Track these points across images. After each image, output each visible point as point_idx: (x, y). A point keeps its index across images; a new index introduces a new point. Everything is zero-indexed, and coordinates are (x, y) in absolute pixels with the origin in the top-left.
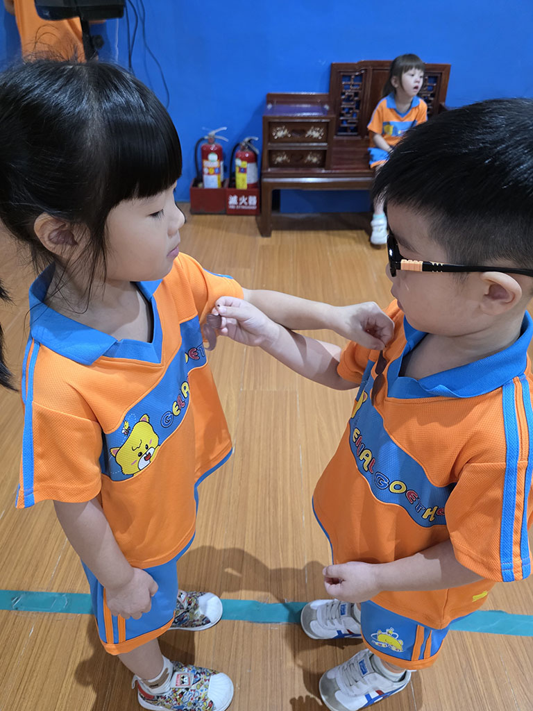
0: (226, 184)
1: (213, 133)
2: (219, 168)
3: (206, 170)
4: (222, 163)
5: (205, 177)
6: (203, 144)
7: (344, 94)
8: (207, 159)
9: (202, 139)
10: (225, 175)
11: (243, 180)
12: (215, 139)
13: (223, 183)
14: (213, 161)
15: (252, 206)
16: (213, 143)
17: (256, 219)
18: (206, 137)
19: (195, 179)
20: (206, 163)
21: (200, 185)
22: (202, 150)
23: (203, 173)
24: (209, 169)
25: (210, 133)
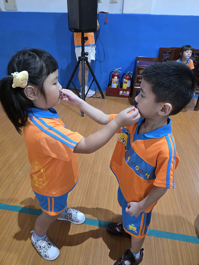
0: (119, 87)
2: (117, 81)
3: (113, 82)
4: (118, 80)
5: (112, 84)
6: (113, 73)
7: (163, 58)
8: (114, 78)
9: (113, 71)
10: (119, 84)
11: (125, 86)
12: (117, 71)
13: (118, 86)
14: (116, 79)
15: (127, 94)
16: (116, 73)
17: (128, 99)
18: (114, 71)
19: (108, 84)
20: (113, 79)
21: (110, 86)
22: (112, 75)
23: (112, 82)
24: (114, 81)
25: (116, 70)
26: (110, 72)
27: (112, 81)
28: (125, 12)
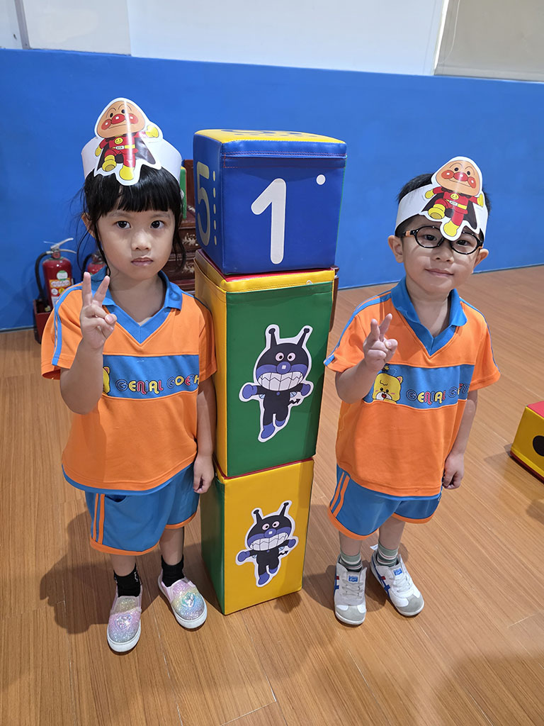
1: (56, 246)
3: (54, 291)
4: (72, 280)
5: (53, 298)
6: (46, 261)
8: (56, 278)
9: (46, 255)
12: (60, 252)
14: (61, 280)
16: (58, 259)
18: (48, 252)
19: (37, 301)
20: (53, 283)
21: (47, 308)
22: (46, 268)
23: (50, 294)
24: (58, 289)
25: (52, 247)
26: (36, 259)
27: (52, 291)
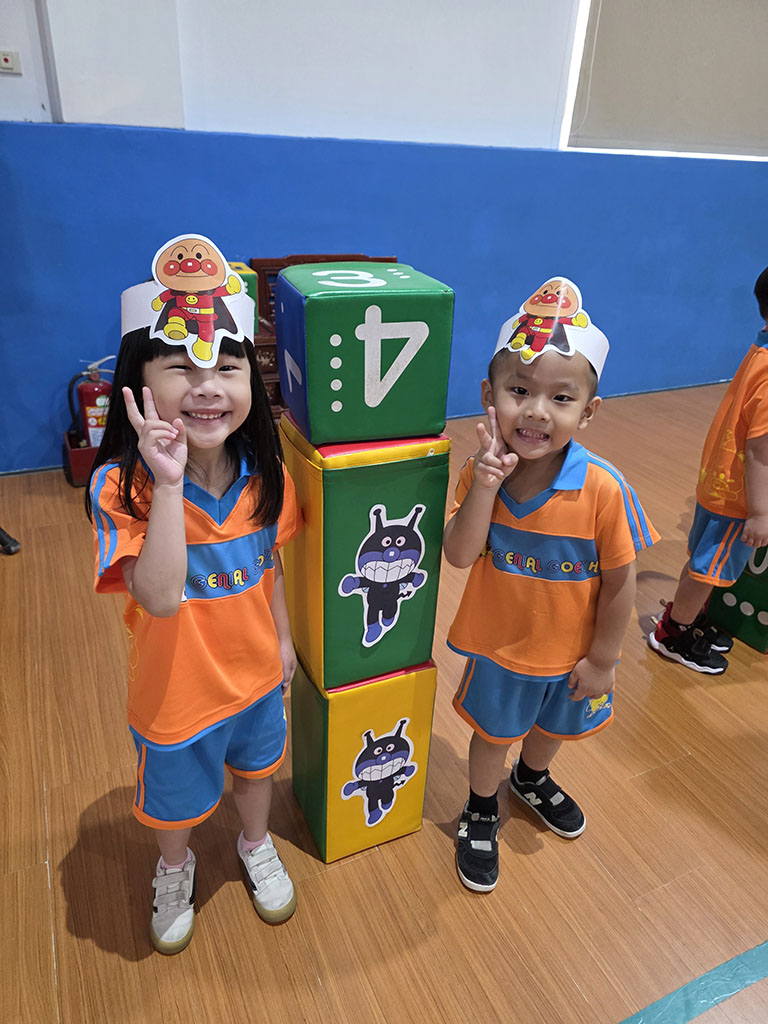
1: (94, 365)
5: (90, 429)
6: (81, 384)
9: (82, 376)
12: (99, 373)
14: (101, 407)
16: (98, 382)
18: (85, 373)
19: (69, 434)
20: (90, 411)
21: (83, 443)
22: (81, 392)
23: (86, 425)
24: (97, 418)
25: (90, 367)
27: (90, 421)
28: (69, 116)
